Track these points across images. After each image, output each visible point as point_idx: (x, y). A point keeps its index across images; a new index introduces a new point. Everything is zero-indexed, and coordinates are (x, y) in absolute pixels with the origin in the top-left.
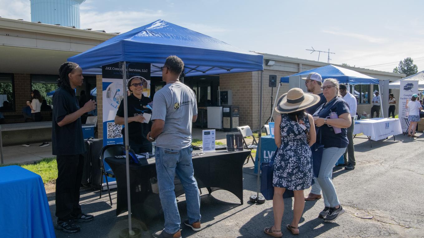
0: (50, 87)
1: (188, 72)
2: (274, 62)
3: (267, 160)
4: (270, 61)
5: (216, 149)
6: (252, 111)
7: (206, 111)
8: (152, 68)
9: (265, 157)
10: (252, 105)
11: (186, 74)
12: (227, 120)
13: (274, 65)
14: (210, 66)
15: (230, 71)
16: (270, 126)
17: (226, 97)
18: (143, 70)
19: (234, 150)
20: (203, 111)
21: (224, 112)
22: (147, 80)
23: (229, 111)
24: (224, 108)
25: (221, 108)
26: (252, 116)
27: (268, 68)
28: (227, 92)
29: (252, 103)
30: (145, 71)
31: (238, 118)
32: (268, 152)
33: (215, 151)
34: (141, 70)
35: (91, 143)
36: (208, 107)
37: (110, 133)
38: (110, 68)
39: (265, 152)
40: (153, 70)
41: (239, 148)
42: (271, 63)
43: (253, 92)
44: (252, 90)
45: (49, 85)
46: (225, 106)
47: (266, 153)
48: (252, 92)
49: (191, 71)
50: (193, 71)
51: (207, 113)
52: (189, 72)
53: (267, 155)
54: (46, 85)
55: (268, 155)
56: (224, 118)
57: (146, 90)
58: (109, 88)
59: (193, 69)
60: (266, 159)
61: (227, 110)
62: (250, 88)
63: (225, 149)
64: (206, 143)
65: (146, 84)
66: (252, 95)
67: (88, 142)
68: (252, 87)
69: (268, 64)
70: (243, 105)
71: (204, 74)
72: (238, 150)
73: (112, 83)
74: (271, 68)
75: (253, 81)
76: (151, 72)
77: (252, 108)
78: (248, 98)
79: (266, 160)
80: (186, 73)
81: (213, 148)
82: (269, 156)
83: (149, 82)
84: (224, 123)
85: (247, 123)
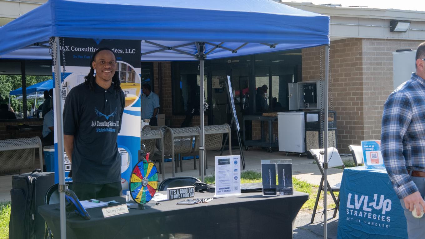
0: (30, 80)
1: (210, 52)
2: (409, 24)
3: (352, 211)
4: (399, 24)
5: (243, 191)
6: (362, 118)
7: (276, 120)
8: (145, 46)
9: (349, 206)
10: (362, 109)
11: (208, 56)
12: (314, 136)
13: (408, 30)
14: (241, 41)
15: (274, 47)
16: (363, 148)
17: (313, 94)
18: (128, 51)
19: (275, 194)
20: (271, 120)
21: (308, 120)
22: (135, 67)
23: (317, 120)
24: (308, 115)
25: (302, 113)
26: (362, 128)
27: (396, 36)
28: (314, 85)
29: (362, 104)
30: (131, 51)
31: (334, 132)
32: (356, 196)
33: (240, 194)
34: (124, 51)
35: (34, 181)
36: (278, 113)
37: (68, 162)
38: (67, 48)
39: (350, 195)
40: (145, 50)
41: (285, 188)
42: (400, 27)
43: (364, 84)
44: (361, 79)
45: (18, 77)
46: (309, 110)
47: (351, 198)
48: (361, 84)
49: (214, 49)
50: (218, 49)
51: (277, 123)
52: (212, 51)
53: (353, 203)
54: (13, 78)
55: (355, 202)
56: (307, 132)
57: (134, 85)
58: (66, 83)
59: (217, 46)
60: (350, 209)
61: (314, 117)
62: (359, 76)
63: (259, 190)
64: (222, 179)
65: (134, 74)
66: (362, 89)
67: (30, 178)
68: (361, 74)
69: (396, 29)
70: (346, 109)
71: (234, 54)
72: (283, 192)
73: (72, 73)
74: (403, 36)
75: (363, 64)
76: (142, 52)
77: (362, 113)
78: (354, 94)
79: (350, 212)
80: (207, 53)
81: (236, 189)
82: (356, 204)
83: (138, 71)
84: (307, 142)
85: (354, 141)
